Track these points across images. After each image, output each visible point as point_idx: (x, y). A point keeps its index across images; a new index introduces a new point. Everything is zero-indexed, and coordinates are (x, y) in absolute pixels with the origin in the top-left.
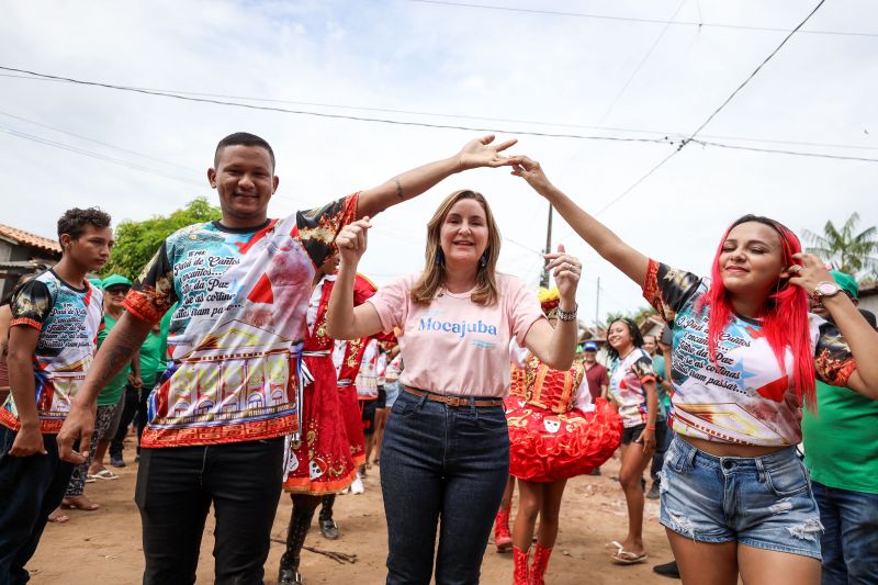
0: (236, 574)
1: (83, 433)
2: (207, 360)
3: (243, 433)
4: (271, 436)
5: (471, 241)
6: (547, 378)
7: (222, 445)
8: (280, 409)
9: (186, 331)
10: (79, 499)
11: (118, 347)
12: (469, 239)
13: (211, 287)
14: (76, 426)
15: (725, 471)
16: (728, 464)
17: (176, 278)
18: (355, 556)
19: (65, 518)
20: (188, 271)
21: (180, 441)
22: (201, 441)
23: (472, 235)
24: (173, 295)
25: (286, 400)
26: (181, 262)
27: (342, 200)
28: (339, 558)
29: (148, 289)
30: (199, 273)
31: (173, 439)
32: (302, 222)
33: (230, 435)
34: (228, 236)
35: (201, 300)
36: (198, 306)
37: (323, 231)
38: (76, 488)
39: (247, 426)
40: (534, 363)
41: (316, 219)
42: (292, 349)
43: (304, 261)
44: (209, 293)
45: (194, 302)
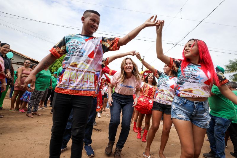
0: (78, 128)
1: (32, 81)
2: (75, 70)
4: (89, 95)
5: (130, 68)
6: (149, 90)
7: (75, 95)
8: (92, 89)
9: (69, 60)
10: (36, 113)
11: (46, 61)
12: (130, 67)
13: (77, 49)
14: (30, 79)
15: (195, 105)
16: (196, 103)
17: (67, 46)
18: (101, 130)
19: (32, 116)
20: (71, 44)
21: (64, 93)
22: (70, 93)
23: (130, 66)
24: (65, 51)
25: (94, 87)
26: (69, 42)
27: (115, 38)
28: (97, 130)
29: (57, 48)
30: (74, 45)
31: (62, 91)
32: (103, 40)
33: (77, 93)
34: (82, 37)
35: (74, 52)
36: (73, 54)
37: (107, 44)
38: (36, 110)
39: (82, 92)
40: (146, 86)
41: (106, 40)
42: (96, 73)
43: (101, 50)
44: (76, 50)
45: (72, 52)
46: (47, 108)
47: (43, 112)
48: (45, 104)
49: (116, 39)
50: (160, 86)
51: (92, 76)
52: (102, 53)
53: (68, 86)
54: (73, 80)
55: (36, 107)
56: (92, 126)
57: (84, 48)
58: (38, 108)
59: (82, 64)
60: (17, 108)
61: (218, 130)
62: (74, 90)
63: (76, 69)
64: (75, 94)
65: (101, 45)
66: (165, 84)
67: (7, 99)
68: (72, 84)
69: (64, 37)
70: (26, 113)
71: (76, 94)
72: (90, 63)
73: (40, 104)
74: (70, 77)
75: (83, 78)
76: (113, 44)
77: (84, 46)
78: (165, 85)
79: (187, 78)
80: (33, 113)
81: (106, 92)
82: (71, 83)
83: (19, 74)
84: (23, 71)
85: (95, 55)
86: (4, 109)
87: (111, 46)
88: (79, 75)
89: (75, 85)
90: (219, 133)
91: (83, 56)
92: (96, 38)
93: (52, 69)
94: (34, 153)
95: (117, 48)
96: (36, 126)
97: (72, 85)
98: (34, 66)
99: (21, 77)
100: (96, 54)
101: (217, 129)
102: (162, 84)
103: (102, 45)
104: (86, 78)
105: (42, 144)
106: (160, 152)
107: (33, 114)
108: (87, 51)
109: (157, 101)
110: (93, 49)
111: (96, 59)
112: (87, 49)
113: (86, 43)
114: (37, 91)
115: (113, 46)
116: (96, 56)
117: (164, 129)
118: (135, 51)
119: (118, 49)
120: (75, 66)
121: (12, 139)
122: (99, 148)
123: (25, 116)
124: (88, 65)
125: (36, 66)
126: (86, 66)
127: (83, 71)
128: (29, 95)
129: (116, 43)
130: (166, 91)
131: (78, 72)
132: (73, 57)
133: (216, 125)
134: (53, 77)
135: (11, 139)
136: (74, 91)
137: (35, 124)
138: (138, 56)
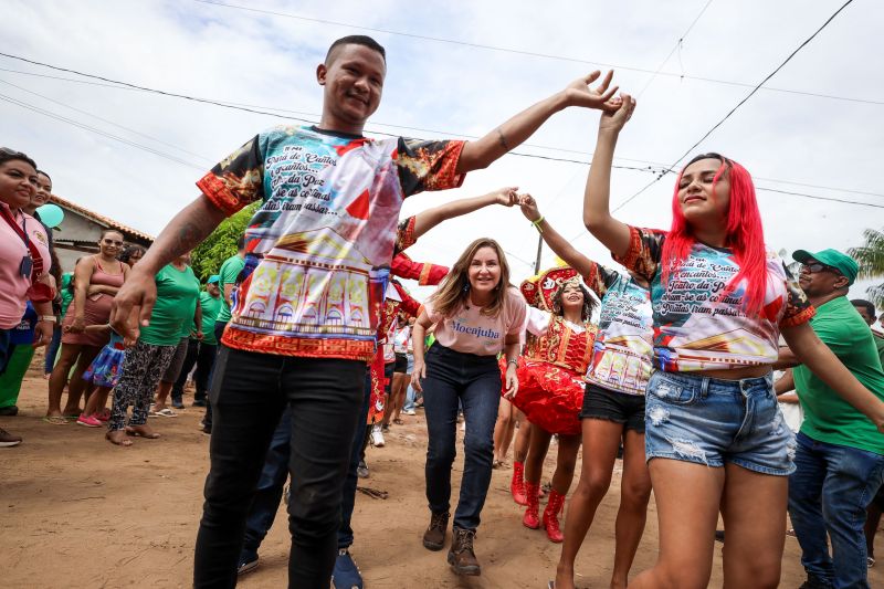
3: (320, 348)
4: (350, 357)
6: (570, 341)
7: (298, 358)
8: (360, 332)
9: (275, 225)
13: (306, 182)
15: (745, 393)
16: (746, 387)
17: (267, 172)
18: (385, 493)
20: (284, 164)
21: (257, 347)
22: (277, 350)
25: (368, 326)
26: (275, 155)
27: (446, 142)
28: (372, 494)
29: (229, 175)
30: (295, 167)
31: (250, 343)
32: (402, 148)
33: (307, 349)
34: (325, 138)
35: (294, 195)
36: (291, 200)
37: (418, 163)
38: (141, 417)
39: (325, 343)
40: (557, 327)
41: (414, 149)
42: (373, 274)
43: (395, 187)
44: (303, 189)
45: (287, 195)
46: (182, 412)
47: (166, 426)
48: (177, 396)
49: (450, 147)
50: (613, 325)
51: (360, 283)
52: (399, 198)
53: (272, 322)
54: (291, 299)
55: (141, 407)
56: (355, 478)
57: (333, 180)
58: (151, 411)
59: (327, 239)
60: (73, 411)
61: (840, 497)
62: (293, 338)
63: (304, 257)
64: (298, 351)
65: (396, 168)
66: (631, 316)
67: (35, 376)
68: (288, 315)
69: (258, 136)
70: (106, 430)
71: (302, 354)
72: (355, 235)
73: (156, 395)
74: (280, 290)
75: (326, 294)
76: (440, 163)
77: (332, 170)
78: (630, 320)
79: (700, 299)
80: (131, 429)
81: (405, 352)
82: (282, 311)
83: (81, 285)
84: (94, 271)
85: (372, 206)
86: (25, 416)
87: (433, 171)
88: (314, 281)
89: (296, 317)
90: (843, 507)
91: (330, 210)
92: (374, 144)
93: (200, 268)
94: (132, 582)
95: (453, 179)
96: (144, 479)
97: (285, 317)
98: (135, 255)
99: (88, 296)
100: (377, 203)
101: (835, 493)
102: (620, 317)
103: (400, 167)
104: (337, 290)
105: (165, 547)
106: (617, 580)
107: (129, 433)
108: (343, 191)
109: (603, 384)
110: (366, 183)
111: (377, 220)
112: (344, 182)
113: (341, 161)
114: (147, 347)
115: (438, 171)
116: (375, 209)
117: (628, 491)
118: (516, 189)
119: (459, 184)
120: (299, 246)
121: (52, 529)
122: (382, 564)
123: (100, 438)
124: (348, 245)
125: (144, 253)
126: (339, 247)
127: (327, 267)
128: (115, 361)
129: (451, 161)
130: (637, 342)
131: (311, 271)
132: (292, 213)
133: (829, 475)
134: (205, 295)
135: (47, 525)
136: (295, 341)
137: (138, 469)
138: (530, 209)
